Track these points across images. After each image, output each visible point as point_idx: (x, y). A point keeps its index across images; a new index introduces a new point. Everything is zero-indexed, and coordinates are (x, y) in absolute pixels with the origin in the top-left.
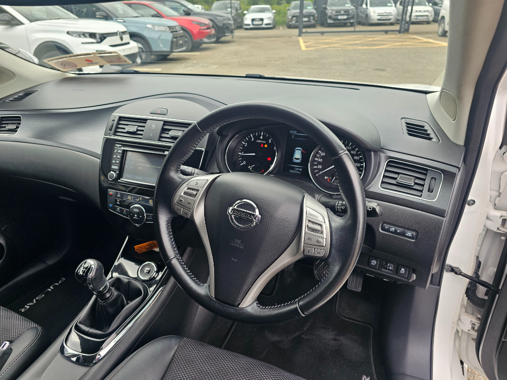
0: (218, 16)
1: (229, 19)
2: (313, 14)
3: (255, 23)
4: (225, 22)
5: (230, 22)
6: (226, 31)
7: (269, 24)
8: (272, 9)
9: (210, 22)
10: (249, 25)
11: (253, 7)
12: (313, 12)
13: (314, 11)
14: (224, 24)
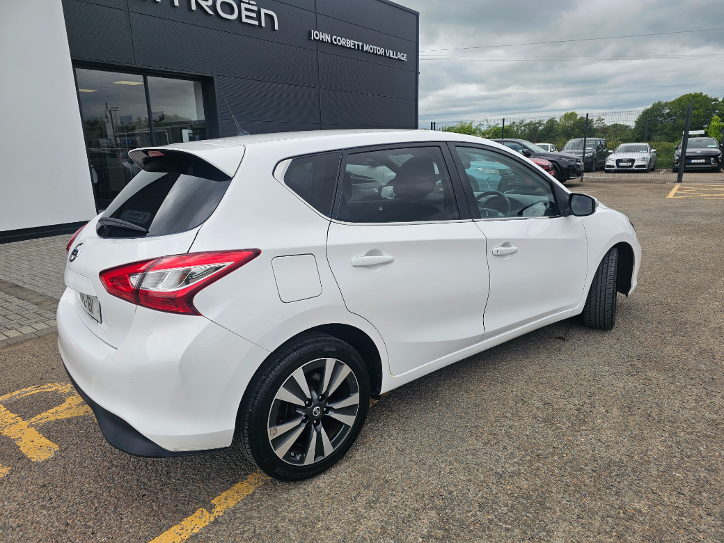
0: (563, 157)
1: (577, 160)
2: (714, 154)
3: (621, 164)
4: (573, 163)
5: (578, 163)
6: (571, 174)
7: (644, 166)
8: (652, 148)
9: (550, 163)
10: (613, 167)
11: (623, 145)
12: (716, 152)
13: (718, 151)
14: (569, 166)
